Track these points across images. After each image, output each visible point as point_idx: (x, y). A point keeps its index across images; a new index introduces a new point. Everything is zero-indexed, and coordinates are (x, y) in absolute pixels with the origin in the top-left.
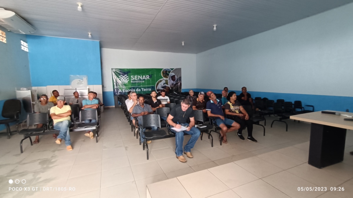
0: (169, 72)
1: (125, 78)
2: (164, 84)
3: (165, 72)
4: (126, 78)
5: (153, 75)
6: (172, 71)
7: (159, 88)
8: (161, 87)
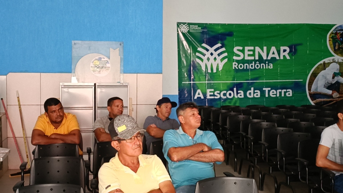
1: (216, 54)
3: (339, 36)
4: (219, 55)
5: (300, 44)
7: (317, 88)
8: (325, 86)
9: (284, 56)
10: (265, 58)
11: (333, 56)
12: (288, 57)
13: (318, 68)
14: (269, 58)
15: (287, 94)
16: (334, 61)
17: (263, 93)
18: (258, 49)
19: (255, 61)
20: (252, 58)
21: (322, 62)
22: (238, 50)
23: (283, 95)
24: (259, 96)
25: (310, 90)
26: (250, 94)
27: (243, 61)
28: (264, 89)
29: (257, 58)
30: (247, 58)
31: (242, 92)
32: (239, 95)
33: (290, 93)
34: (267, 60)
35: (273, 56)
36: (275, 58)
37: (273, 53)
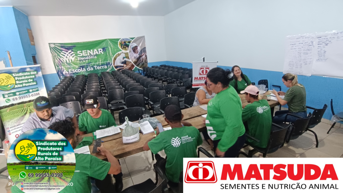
0: (129, 42)
1: (69, 55)
3: (123, 43)
4: (71, 55)
5: (107, 47)
6: (132, 41)
7: (117, 64)
8: (120, 63)
9: (101, 53)
10: (92, 54)
11: (121, 51)
12: (103, 53)
13: (116, 56)
14: (94, 54)
15: (105, 68)
16: (122, 53)
17: (94, 68)
18: (88, 51)
19: (88, 56)
20: (87, 55)
21: (117, 53)
22: (80, 52)
23: (103, 68)
24: (93, 70)
25: (114, 65)
26: (88, 69)
27: (83, 57)
28: (94, 67)
29: (89, 55)
30: (84, 55)
31: (84, 69)
32: (83, 70)
33: (106, 67)
34: (93, 55)
35: (96, 53)
36: (97, 54)
37: (96, 52)
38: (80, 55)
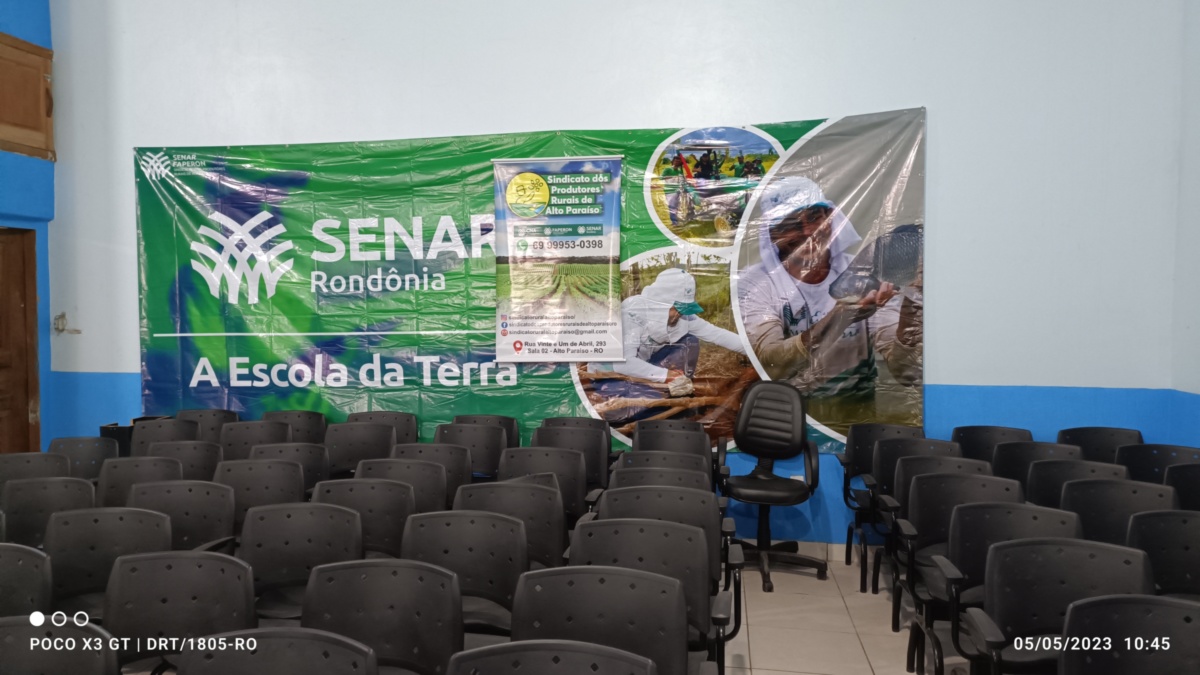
1: (254, 245)
2: (672, 322)
4: (267, 246)
6: (784, 154)
8: (639, 353)
9: (485, 247)
10: (417, 254)
11: (667, 242)
16: (673, 263)
18: (393, 226)
20: (376, 256)
21: (625, 266)
22: (327, 230)
23: (484, 381)
25: (582, 364)
34: (425, 261)
35: (446, 247)
36: (453, 254)
38: (332, 250)
